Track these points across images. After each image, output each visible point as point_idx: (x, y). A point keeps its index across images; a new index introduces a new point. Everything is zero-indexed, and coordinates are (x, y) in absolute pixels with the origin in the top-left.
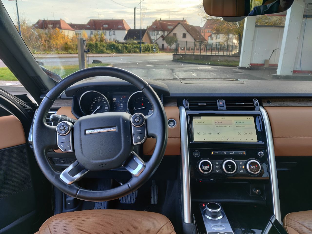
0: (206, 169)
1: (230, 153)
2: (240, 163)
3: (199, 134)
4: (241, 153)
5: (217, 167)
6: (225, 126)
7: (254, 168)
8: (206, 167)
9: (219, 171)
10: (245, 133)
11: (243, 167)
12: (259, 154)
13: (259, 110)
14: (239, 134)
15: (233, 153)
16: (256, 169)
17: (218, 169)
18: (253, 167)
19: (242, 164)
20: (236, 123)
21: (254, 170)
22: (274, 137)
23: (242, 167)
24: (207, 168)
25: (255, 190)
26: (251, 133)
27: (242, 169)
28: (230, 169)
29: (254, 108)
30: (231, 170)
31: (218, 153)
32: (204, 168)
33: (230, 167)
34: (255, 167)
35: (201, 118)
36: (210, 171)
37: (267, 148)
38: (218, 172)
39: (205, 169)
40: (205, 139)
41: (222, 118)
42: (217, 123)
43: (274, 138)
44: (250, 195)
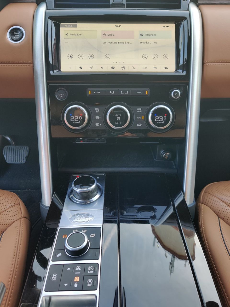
0: (77, 122)
1: (122, 93)
2: (138, 111)
3: (71, 58)
4: (141, 92)
5: (97, 117)
6: (119, 43)
7: (161, 120)
8: (77, 118)
9: (100, 124)
10: (155, 57)
11: (142, 117)
12: (172, 94)
13: (188, 10)
14: (145, 57)
15: (127, 93)
16: (163, 120)
17: (98, 121)
18: (159, 118)
19: (141, 111)
20: (142, 35)
21: (160, 123)
22: (205, 62)
23: (140, 118)
24: (79, 120)
25: (162, 153)
26: (166, 56)
27: (140, 121)
28: (118, 121)
29: (178, 7)
30: (121, 123)
31: (99, 92)
32: (74, 120)
33: (118, 118)
34: (162, 117)
35: (76, 26)
36: (84, 125)
37: (188, 84)
38: (98, 127)
39: (75, 122)
40: (81, 68)
41: (117, 26)
42: (107, 35)
43: (205, 65)
44: (156, 160)
